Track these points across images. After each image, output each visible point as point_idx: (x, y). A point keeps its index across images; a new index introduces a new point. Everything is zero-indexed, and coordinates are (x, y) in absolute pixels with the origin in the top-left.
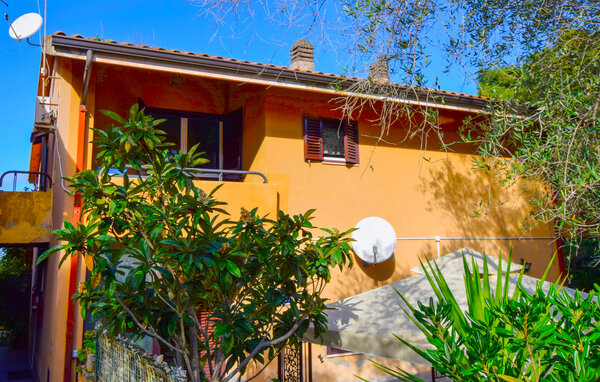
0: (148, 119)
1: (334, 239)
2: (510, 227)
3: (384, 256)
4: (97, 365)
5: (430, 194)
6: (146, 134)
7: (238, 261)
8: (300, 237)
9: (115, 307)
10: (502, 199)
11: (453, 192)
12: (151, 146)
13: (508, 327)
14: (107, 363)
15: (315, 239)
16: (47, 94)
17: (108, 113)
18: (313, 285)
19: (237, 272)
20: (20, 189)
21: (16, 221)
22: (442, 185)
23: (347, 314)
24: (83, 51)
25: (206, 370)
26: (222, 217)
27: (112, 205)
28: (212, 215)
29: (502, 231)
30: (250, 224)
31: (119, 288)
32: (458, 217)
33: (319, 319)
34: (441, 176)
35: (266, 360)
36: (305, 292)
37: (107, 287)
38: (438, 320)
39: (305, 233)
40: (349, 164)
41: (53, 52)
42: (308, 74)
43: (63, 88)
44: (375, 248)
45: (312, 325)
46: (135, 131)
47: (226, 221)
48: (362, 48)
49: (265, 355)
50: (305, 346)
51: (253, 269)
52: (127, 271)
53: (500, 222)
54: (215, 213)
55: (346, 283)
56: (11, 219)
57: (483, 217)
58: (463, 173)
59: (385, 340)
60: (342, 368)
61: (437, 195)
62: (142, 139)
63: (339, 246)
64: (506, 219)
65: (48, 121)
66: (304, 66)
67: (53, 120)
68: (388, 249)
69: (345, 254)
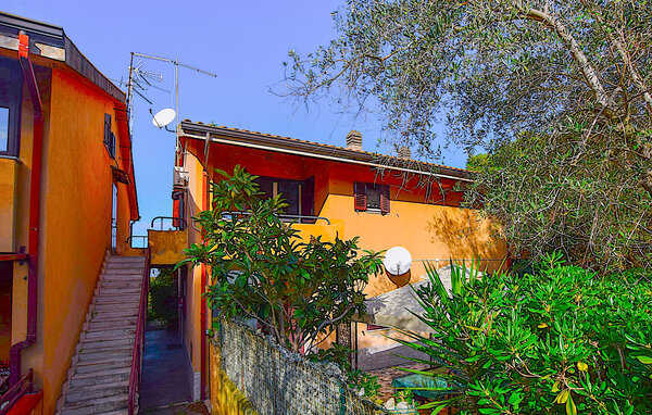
0: (246, 176)
1: (371, 257)
2: (480, 252)
3: (403, 270)
4: (221, 338)
5: (433, 233)
6: (245, 186)
7: (308, 270)
8: (349, 255)
9: (229, 299)
10: (476, 235)
11: (448, 231)
12: (249, 194)
13: (475, 297)
14: (227, 337)
15: (359, 257)
16: (182, 166)
17: (219, 171)
18: (358, 286)
19: (307, 276)
20: (166, 228)
21: (164, 250)
22: (441, 227)
23: (379, 304)
24: (204, 134)
25: (290, 338)
26: (298, 241)
27: (224, 233)
28: (291, 240)
29: (476, 255)
30: (317, 246)
31: (230, 287)
32: (450, 246)
33: (361, 307)
34: (440, 221)
35: (328, 332)
36: (353, 290)
37: (222, 286)
38: (432, 295)
39: (352, 252)
40: (383, 213)
41: (183, 134)
42: (358, 152)
43: (191, 161)
44: (398, 266)
45: (357, 311)
46: (238, 184)
47: (302, 244)
48: (390, 126)
49: (327, 329)
50: (353, 324)
51: (319, 275)
52: (236, 276)
53: (475, 249)
54: (293, 238)
55: (379, 287)
56: (160, 249)
57: (465, 246)
58: (454, 219)
59: (400, 318)
60: (376, 337)
61: (437, 233)
62: (242, 189)
63: (374, 262)
64: (479, 248)
65: (183, 184)
66: (354, 148)
67: (186, 183)
68: (406, 267)
69: (378, 267)
